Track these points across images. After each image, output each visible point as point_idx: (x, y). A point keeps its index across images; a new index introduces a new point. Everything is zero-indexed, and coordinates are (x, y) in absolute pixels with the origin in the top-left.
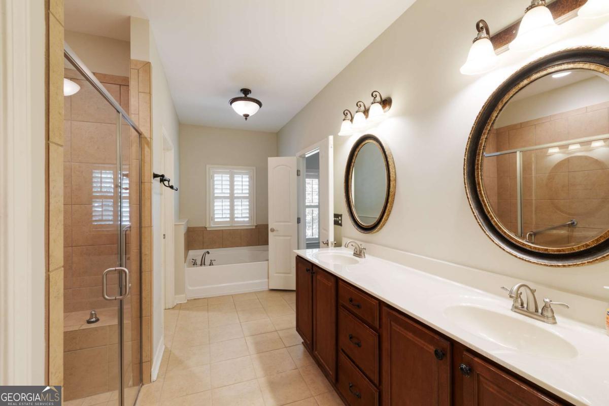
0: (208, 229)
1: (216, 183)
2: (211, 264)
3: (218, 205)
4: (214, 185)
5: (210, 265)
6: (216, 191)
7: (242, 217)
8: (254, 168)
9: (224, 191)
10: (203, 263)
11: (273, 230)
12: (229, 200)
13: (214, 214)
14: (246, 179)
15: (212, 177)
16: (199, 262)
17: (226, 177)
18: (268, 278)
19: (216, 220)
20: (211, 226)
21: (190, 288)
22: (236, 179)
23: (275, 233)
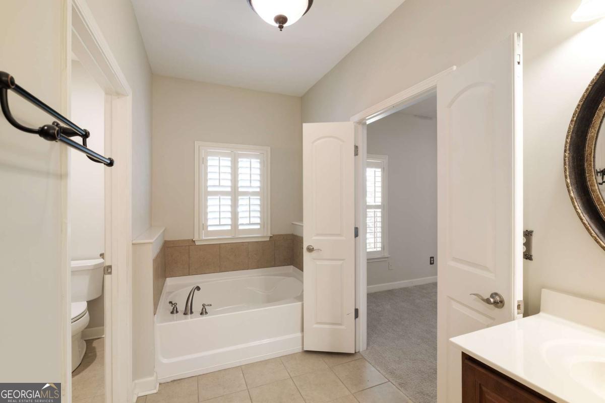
0: (197, 243)
1: (209, 169)
2: (203, 312)
3: (212, 204)
4: (206, 174)
5: (202, 314)
6: (210, 183)
7: (250, 224)
8: (269, 149)
9: (222, 183)
10: (188, 311)
11: (310, 250)
12: (230, 197)
13: (206, 219)
14: (256, 164)
15: (204, 161)
16: (181, 307)
17: (226, 162)
18: (302, 331)
19: (210, 229)
20: (202, 238)
21: (165, 361)
22: (240, 164)
23: (314, 254)
